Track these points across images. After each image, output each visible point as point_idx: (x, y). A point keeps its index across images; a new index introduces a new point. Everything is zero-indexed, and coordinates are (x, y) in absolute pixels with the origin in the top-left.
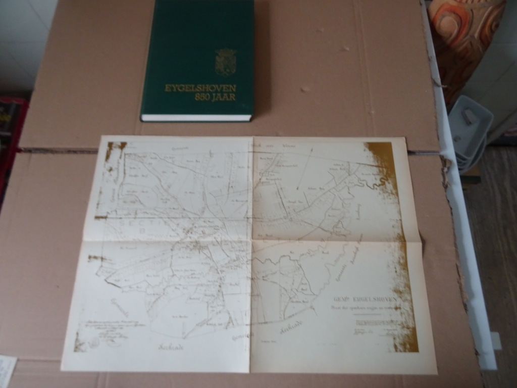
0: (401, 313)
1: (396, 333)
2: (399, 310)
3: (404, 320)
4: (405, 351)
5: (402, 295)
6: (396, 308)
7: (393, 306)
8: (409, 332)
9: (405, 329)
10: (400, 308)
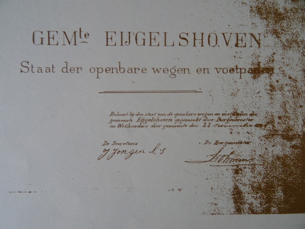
0: (272, 88)
1: (245, 152)
2: (264, 78)
3: (276, 110)
4: (267, 211)
5: (284, 24)
6: (256, 71)
7: (246, 63)
8: (288, 151)
9: (278, 139)
10: (269, 70)
